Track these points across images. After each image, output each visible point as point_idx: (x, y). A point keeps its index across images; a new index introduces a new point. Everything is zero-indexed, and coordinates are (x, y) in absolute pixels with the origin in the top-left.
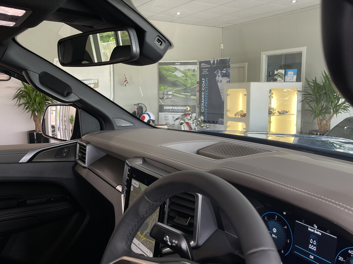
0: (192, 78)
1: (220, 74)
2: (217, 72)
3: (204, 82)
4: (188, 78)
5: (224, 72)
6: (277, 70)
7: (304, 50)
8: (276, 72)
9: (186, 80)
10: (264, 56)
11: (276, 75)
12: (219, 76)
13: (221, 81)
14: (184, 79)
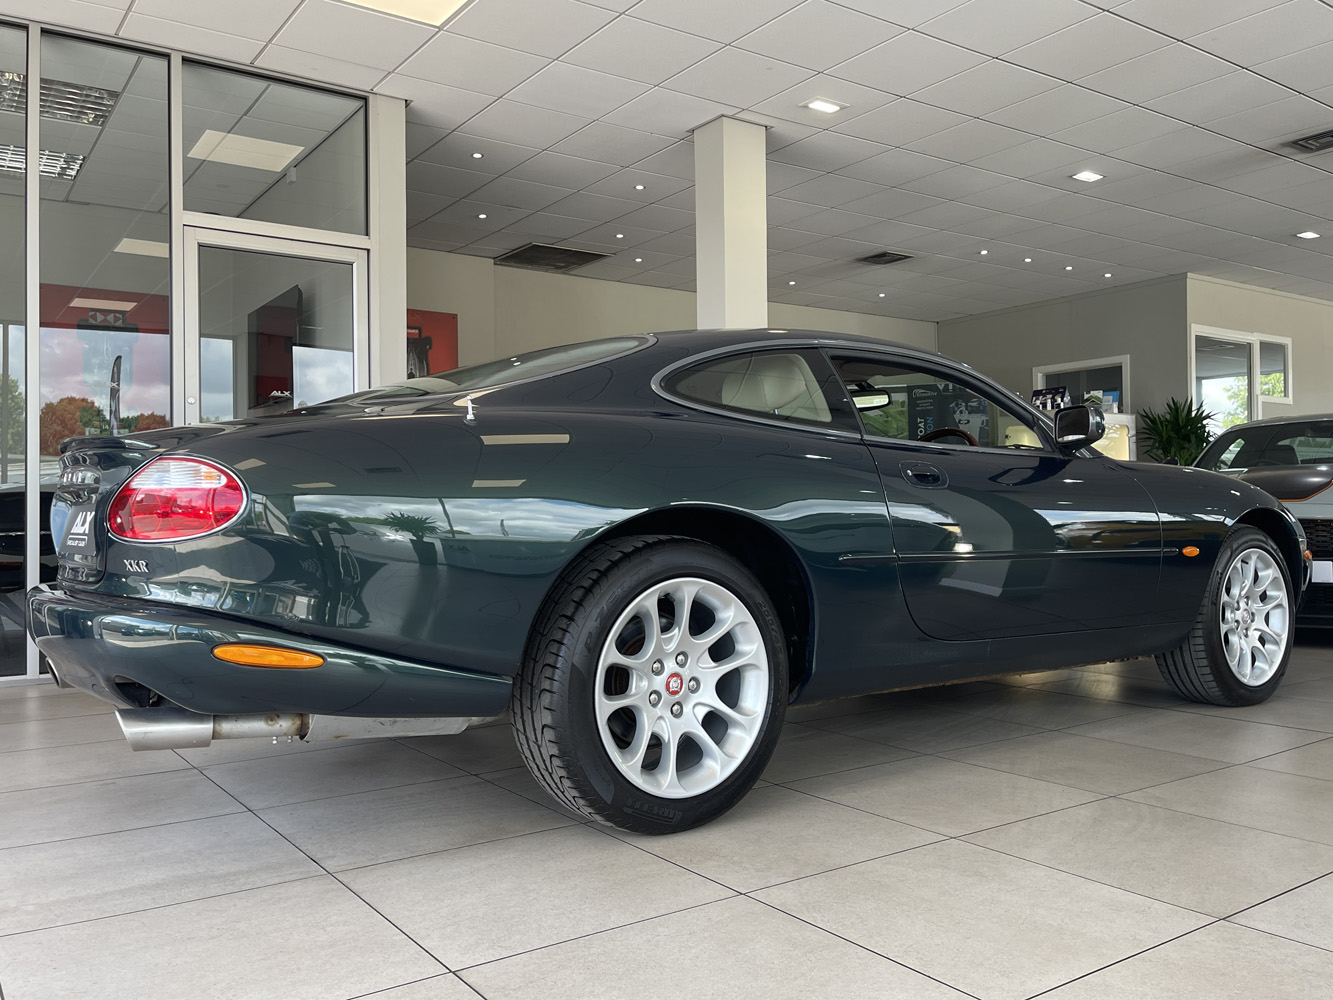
0: (899, 417)
1: (963, 408)
2: (957, 405)
3: (922, 425)
4: (890, 419)
5: (975, 404)
6: (1088, 392)
7: (1125, 361)
8: (1086, 396)
9: (887, 422)
10: (1040, 375)
11: (1087, 400)
12: (961, 412)
13: (968, 422)
14: (882, 420)
